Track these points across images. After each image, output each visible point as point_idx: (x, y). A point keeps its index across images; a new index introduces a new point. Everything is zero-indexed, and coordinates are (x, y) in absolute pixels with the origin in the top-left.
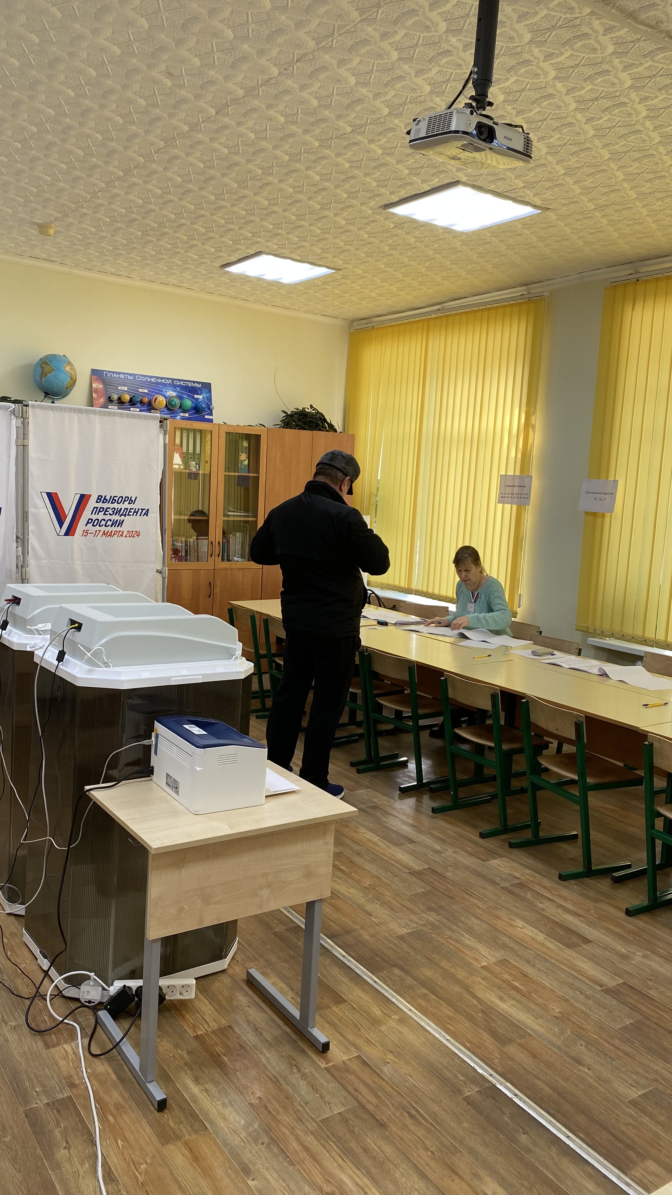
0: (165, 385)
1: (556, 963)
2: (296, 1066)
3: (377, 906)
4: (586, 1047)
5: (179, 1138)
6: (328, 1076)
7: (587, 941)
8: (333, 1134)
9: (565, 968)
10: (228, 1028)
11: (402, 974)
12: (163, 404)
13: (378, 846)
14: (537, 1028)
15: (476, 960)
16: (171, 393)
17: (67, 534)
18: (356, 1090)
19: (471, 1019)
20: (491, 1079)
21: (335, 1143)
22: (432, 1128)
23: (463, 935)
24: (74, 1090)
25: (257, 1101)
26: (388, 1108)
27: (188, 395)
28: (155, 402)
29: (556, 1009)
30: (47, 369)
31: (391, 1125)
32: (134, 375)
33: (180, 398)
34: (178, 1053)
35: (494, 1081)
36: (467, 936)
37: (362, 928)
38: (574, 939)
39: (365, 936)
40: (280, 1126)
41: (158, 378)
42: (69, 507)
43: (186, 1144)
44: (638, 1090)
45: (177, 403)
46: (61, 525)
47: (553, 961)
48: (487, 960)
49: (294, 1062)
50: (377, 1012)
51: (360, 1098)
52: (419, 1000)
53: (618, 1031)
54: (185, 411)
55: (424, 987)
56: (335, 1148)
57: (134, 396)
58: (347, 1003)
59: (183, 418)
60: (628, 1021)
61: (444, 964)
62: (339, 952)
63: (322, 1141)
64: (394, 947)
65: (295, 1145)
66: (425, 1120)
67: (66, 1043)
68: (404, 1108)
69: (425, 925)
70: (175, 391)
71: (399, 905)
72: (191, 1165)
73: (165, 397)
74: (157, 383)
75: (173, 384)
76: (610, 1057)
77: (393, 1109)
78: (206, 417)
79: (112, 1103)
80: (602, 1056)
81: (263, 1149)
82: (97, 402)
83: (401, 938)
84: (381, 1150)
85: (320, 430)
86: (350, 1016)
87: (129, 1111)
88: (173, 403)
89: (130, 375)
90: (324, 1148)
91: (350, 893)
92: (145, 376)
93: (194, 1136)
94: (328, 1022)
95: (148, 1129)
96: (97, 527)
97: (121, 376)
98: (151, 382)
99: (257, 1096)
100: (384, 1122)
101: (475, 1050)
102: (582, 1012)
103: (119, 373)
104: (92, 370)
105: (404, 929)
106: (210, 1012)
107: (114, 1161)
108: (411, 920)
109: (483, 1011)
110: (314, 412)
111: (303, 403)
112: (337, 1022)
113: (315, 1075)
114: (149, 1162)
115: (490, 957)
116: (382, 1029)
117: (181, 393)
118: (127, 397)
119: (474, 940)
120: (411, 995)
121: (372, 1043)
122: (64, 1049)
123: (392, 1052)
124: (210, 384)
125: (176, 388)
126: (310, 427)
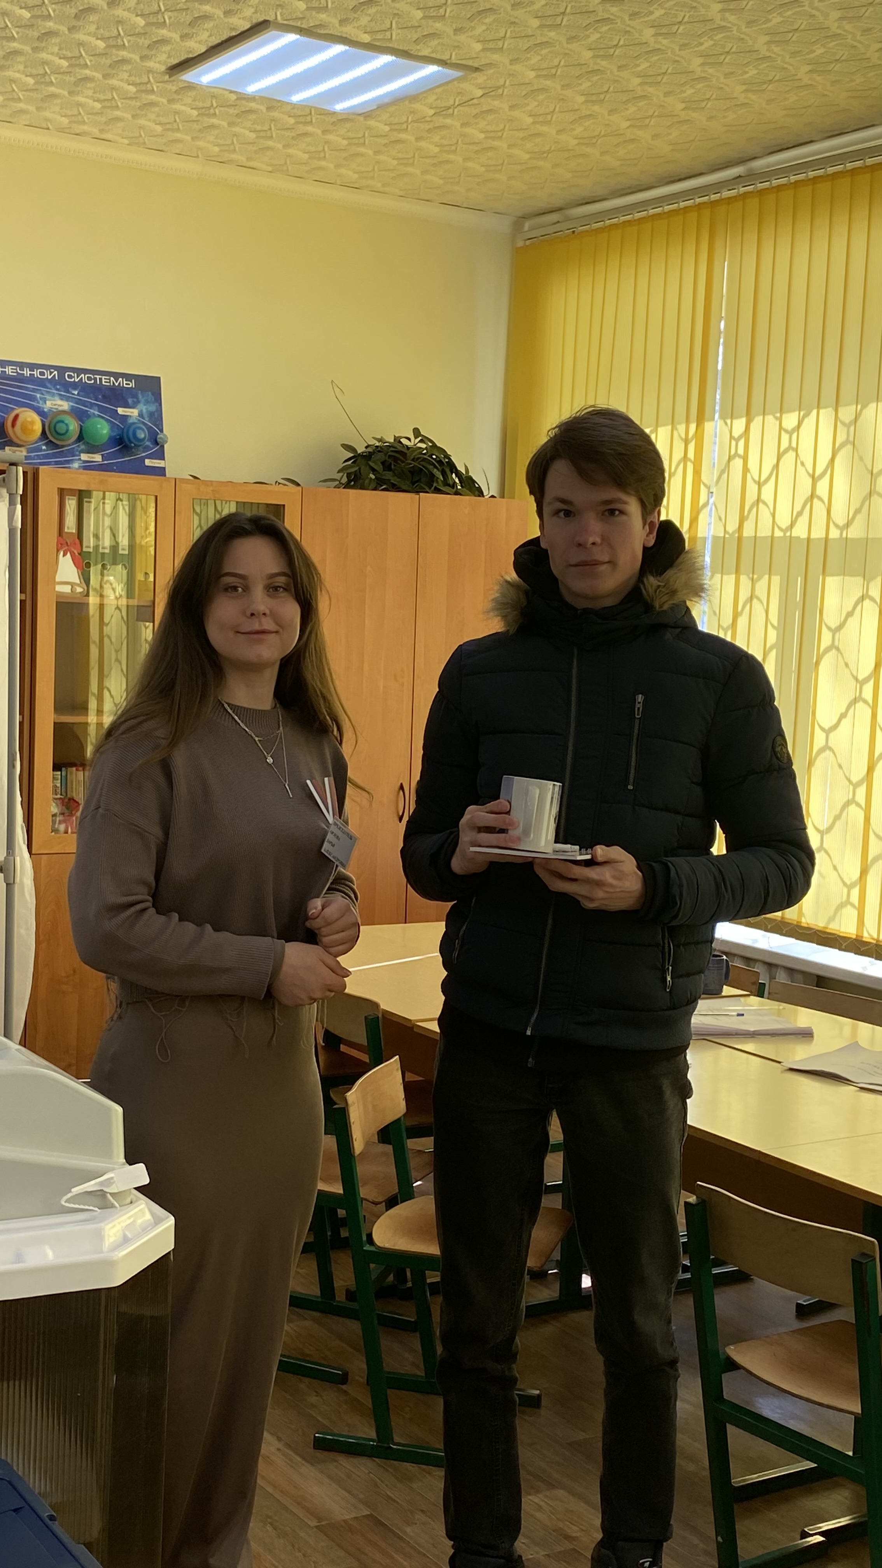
0: (42, 383)
12: (33, 431)
16: (56, 403)
27: (101, 409)
28: (13, 425)
33: (81, 415)
41: (22, 365)
45: (71, 428)
54: (93, 449)
59: (87, 466)
70: (67, 399)
73: (41, 413)
74: (20, 379)
75: (63, 380)
78: (148, 462)
85: (438, 491)
88: (61, 428)
98: (5, 376)
110: (423, 446)
111: (395, 426)
117: (84, 404)
124: (160, 378)
125: (68, 392)
126: (413, 483)
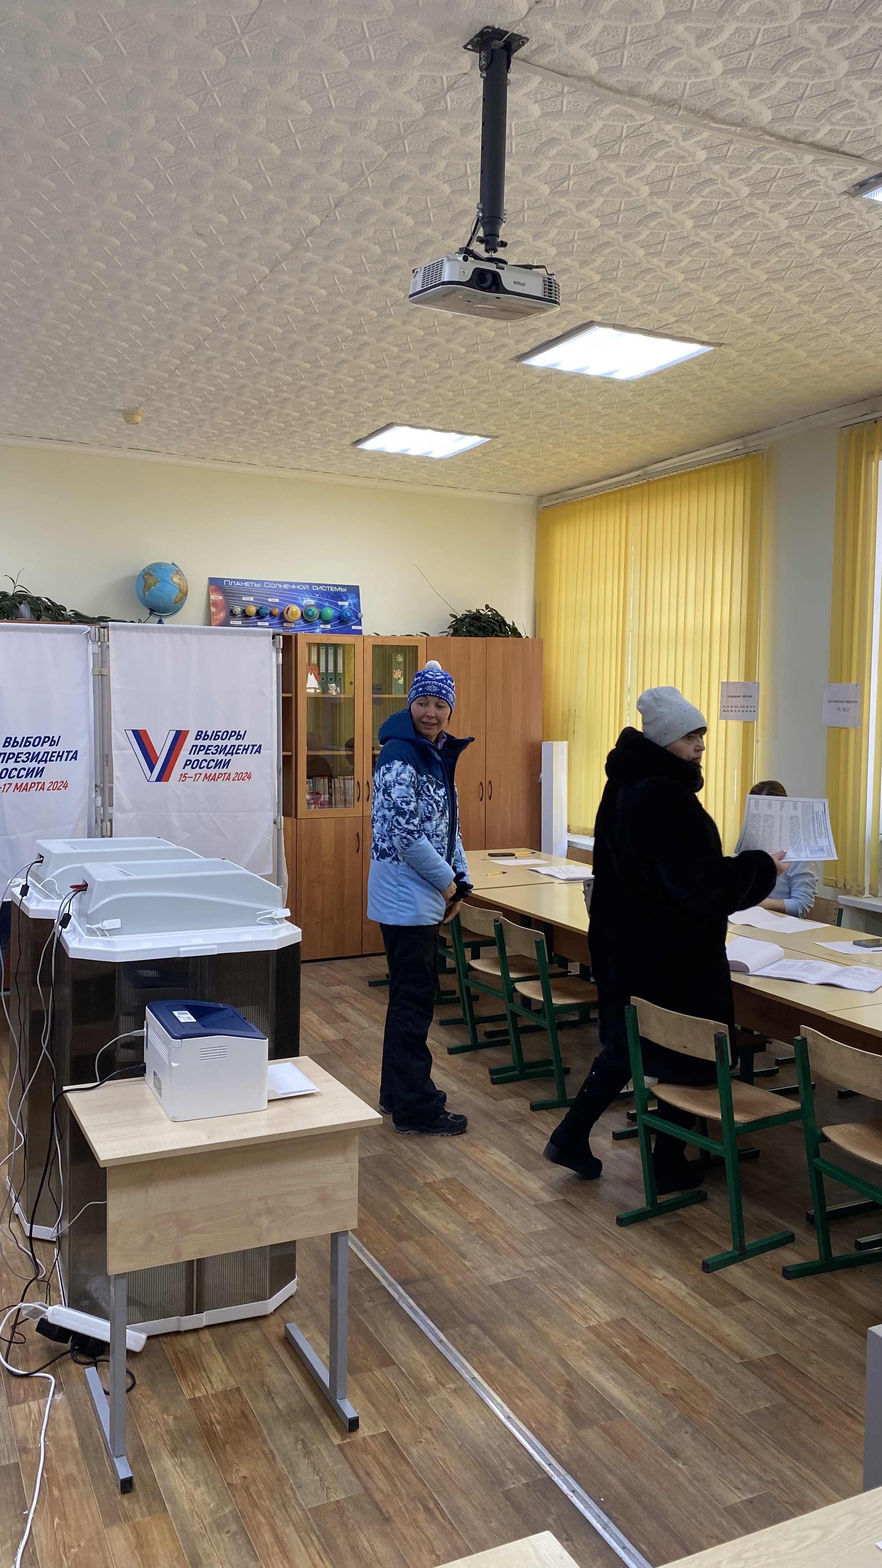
0: (301, 592)
1: (692, 1326)
2: (302, 1441)
3: (477, 1246)
4: (692, 1435)
5: (127, 1519)
6: (339, 1455)
7: (744, 1297)
8: (318, 1526)
9: (701, 1333)
10: (234, 1391)
11: (480, 1332)
12: (296, 615)
13: (507, 1170)
14: (633, 1408)
15: (584, 1318)
16: (309, 601)
17: (159, 779)
18: (368, 1474)
19: (549, 1392)
20: (547, 1468)
21: (318, 1537)
22: (449, 1527)
23: (578, 1287)
24: (24, 1456)
25: (239, 1481)
26: (401, 1499)
27: (330, 603)
28: (287, 613)
29: (669, 1384)
30: (151, 581)
31: (397, 1519)
32: (262, 582)
33: (320, 606)
34: (164, 1418)
35: (551, 1472)
36: (583, 1287)
37: (449, 1273)
38: (729, 1297)
39: (448, 1283)
40: (258, 1512)
41: (291, 584)
42: (161, 747)
43: (135, 1529)
44: (743, 1494)
45: (316, 612)
46: (152, 768)
47: (688, 1323)
48: (599, 1319)
49: (302, 1436)
50: (429, 1379)
51: (370, 1485)
52: (490, 1367)
53: (744, 1418)
54: (326, 622)
55: (501, 1349)
56: (316, 1543)
57: (261, 608)
58: (395, 1366)
59: (324, 631)
60: (762, 1405)
61: (539, 1322)
62: (407, 1303)
63: (303, 1534)
64: (481, 1299)
65: (268, 1537)
66: (444, 1516)
67: (34, 1399)
68: (422, 1500)
69: (530, 1271)
70: (313, 599)
71: (505, 1246)
72: (132, 1552)
73: (300, 606)
74: (291, 590)
75: (311, 589)
76: (720, 1450)
77: (406, 1500)
78: (353, 627)
79: (63, 1473)
80: (710, 1448)
81: (226, 1540)
82: (216, 617)
83: (495, 1287)
84: (373, 1550)
85: (497, 636)
86: (393, 1383)
87: (81, 1484)
88: (310, 613)
89: (257, 582)
90: (302, 1542)
91: (448, 1229)
92: (275, 582)
93: (148, 1518)
94: (362, 1389)
95: (95, 1505)
96: (198, 770)
97: (246, 584)
98: (283, 589)
99: (241, 1475)
100: (390, 1516)
101: (540, 1432)
102: (704, 1390)
103: (244, 581)
104: (210, 578)
105: (503, 1276)
106: (220, 1371)
107: (43, 1542)
108: (516, 1266)
109: (569, 1384)
110: (490, 613)
111: (476, 605)
112: (374, 1389)
113: (323, 1453)
114: (82, 1545)
115: (603, 1315)
116: (429, 1400)
117: (322, 601)
118: (253, 610)
119: (590, 1293)
120: (481, 1359)
121: (409, 1416)
122: (29, 1407)
123: (430, 1429)
124: (358, 587)
125: (314, 595)
126: (484, 632)
